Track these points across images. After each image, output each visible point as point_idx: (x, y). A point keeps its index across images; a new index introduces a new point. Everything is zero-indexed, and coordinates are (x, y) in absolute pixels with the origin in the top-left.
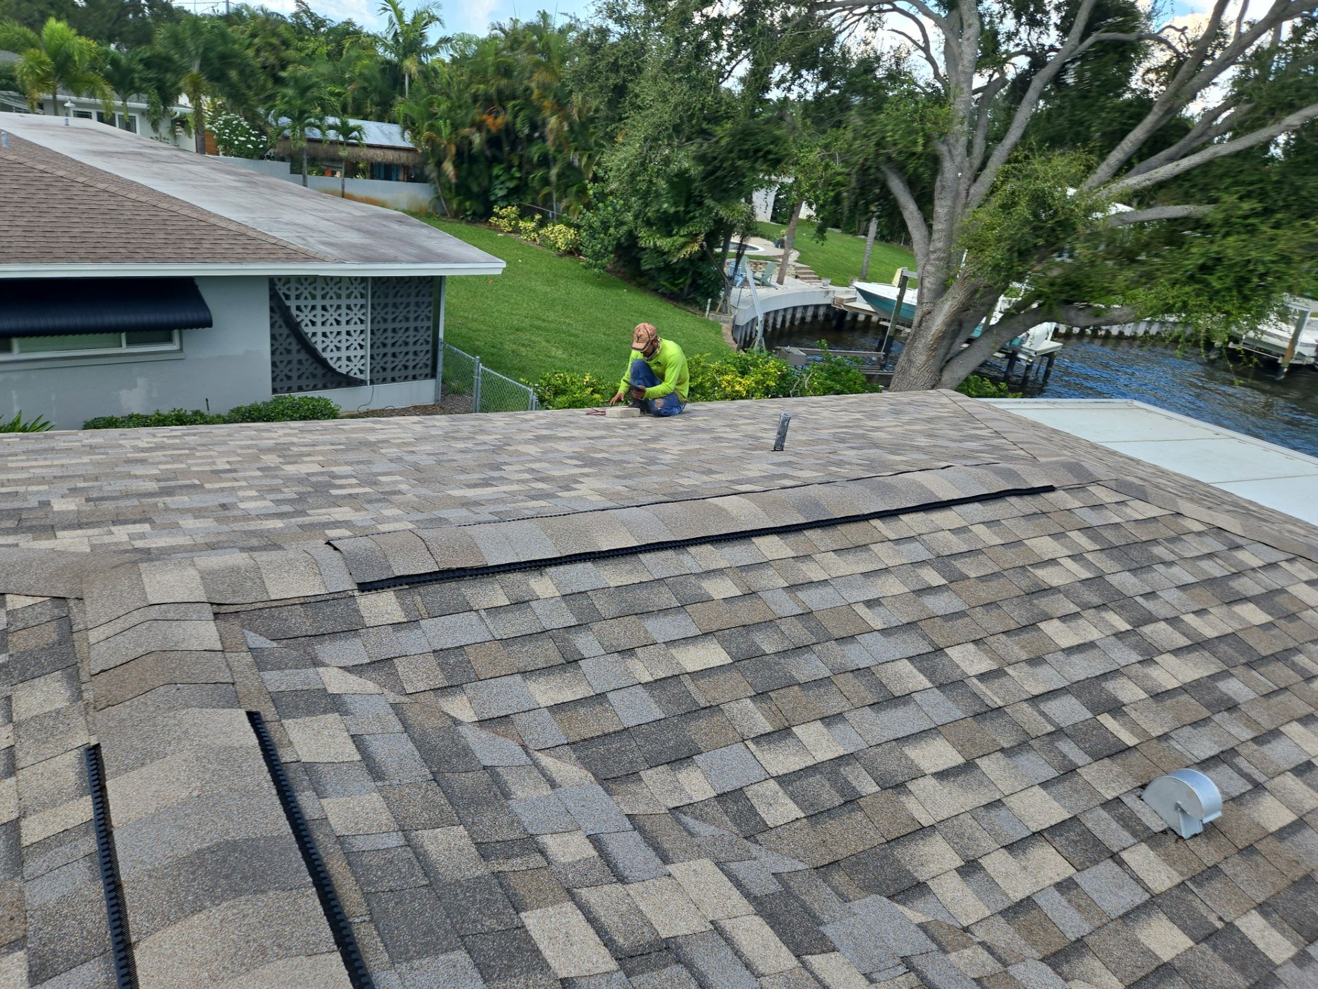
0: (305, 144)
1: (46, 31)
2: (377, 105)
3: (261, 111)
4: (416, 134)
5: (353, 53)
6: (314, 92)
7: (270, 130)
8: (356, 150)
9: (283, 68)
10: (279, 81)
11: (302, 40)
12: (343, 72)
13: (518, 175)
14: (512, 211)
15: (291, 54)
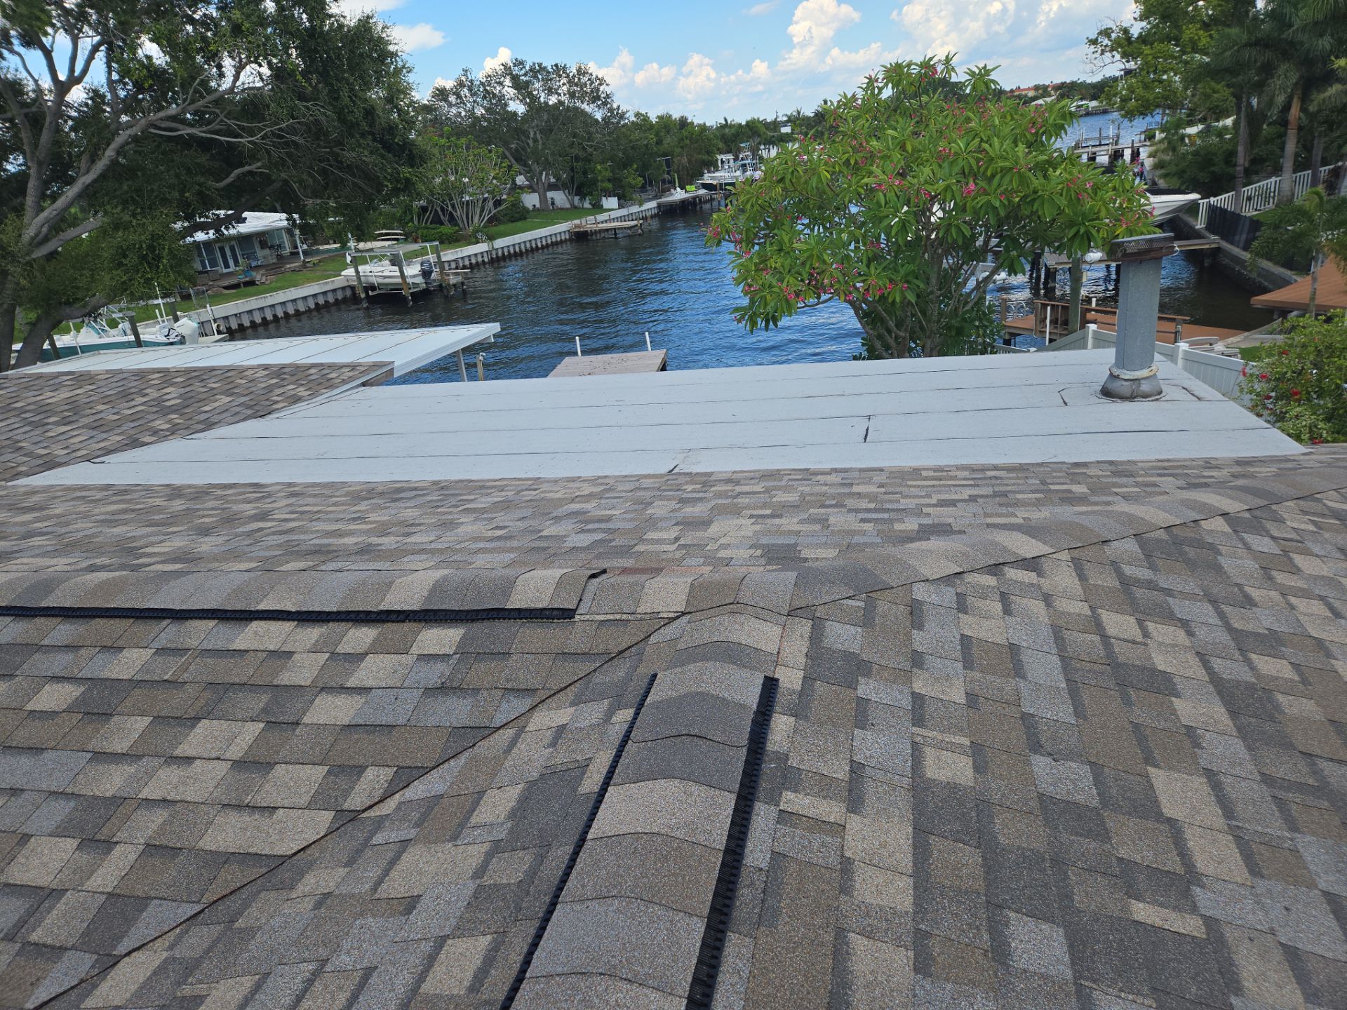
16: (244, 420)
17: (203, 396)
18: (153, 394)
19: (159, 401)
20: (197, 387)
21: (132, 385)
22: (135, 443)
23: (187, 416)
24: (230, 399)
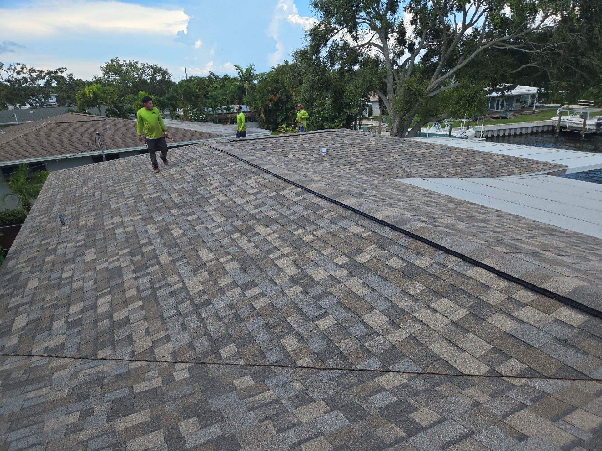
0: (217, 115)
1: (139, 95)
2: (238, 100)
3: (203, 108)
4: (251, 106)
5: (228, 85)
6: (218, 99)
7: (206, 113)
8: (233, 115)
9: (208, 94)
10: (207, 98)
11: (212, 84)
12: (226, 91)
13: (285, 113)
14: (284, 125)
15: (210, 89)
16: (485, 177)
17: (472, 163)
18: (453, 157)
19: (455, 161)
20: (471, 158)
21: (447, 152)
22: (440, 176)
23: (463, 170)
24: (483, 166)
